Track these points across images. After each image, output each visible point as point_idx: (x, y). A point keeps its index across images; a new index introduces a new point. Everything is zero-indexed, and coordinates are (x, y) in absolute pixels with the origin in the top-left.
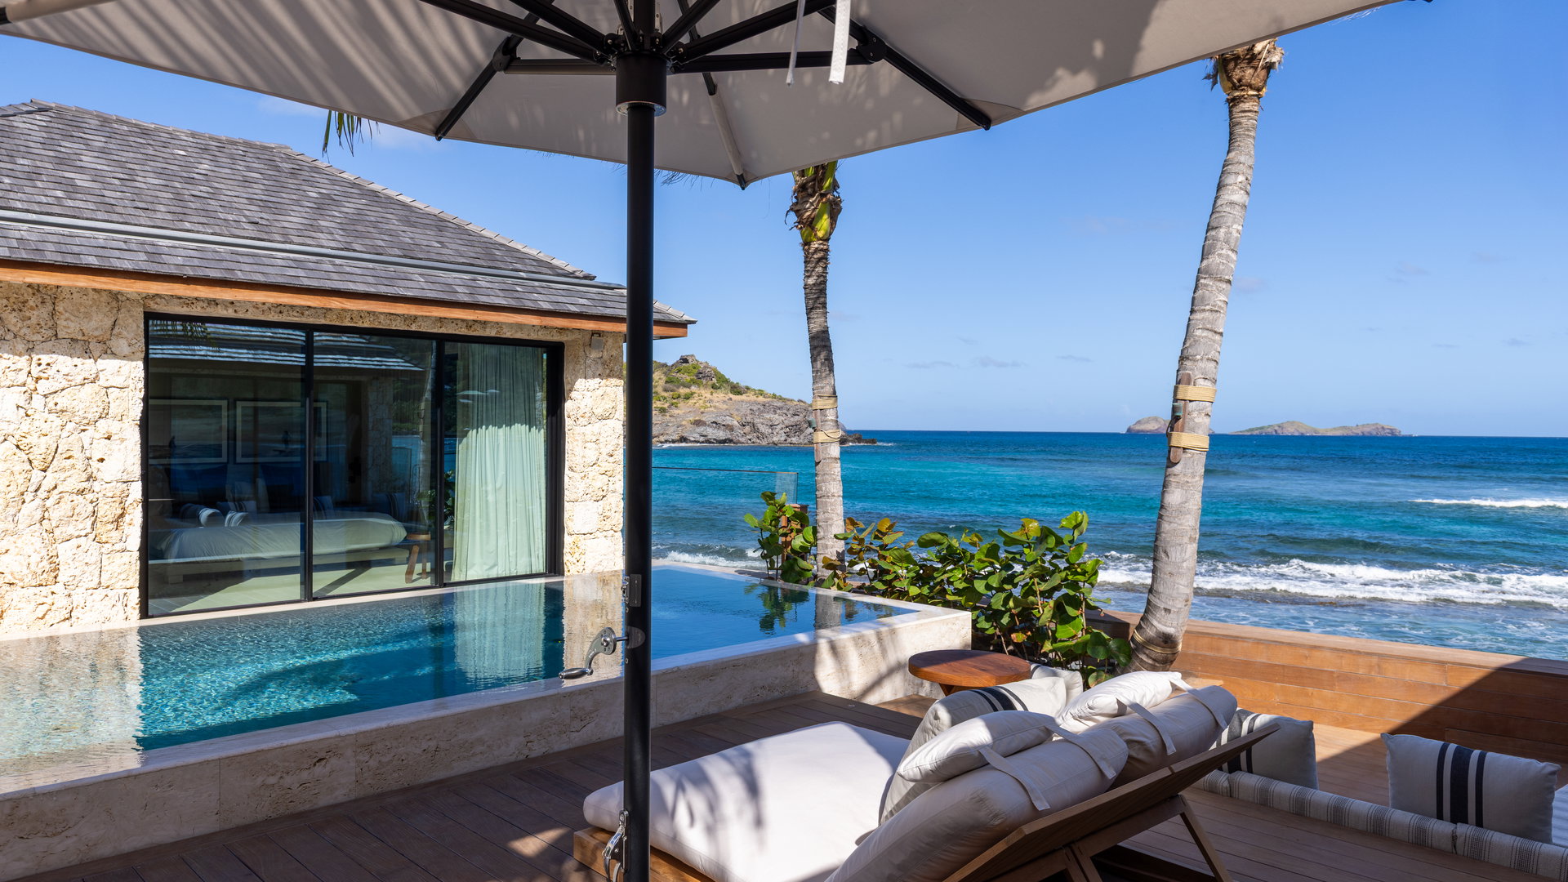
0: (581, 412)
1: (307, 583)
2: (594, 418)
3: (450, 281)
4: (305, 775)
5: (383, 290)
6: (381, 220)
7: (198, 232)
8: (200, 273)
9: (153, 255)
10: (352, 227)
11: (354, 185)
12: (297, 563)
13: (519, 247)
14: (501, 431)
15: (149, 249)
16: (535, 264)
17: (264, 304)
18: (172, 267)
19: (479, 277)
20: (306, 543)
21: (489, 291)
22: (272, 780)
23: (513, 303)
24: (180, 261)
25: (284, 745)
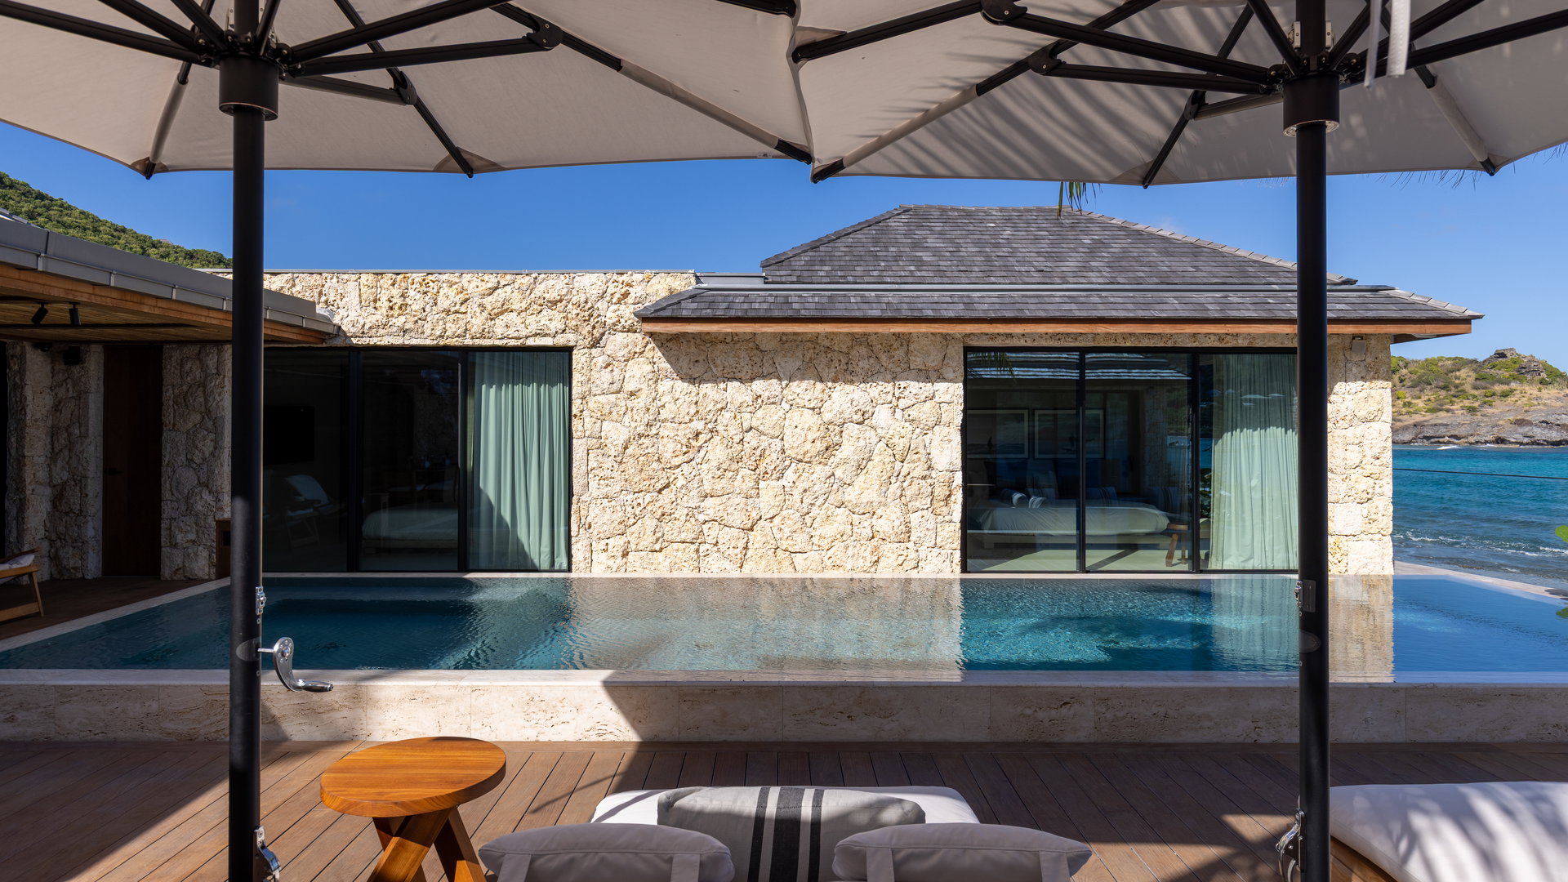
0: (1341, 415)
1: (1081, 558)
2: (1356, 421)
3: (1202, 300)
4: (1053, 714)
5: (1141, 314)
6: (1141, 254)
7: (1000, 284)
8: (999, 315)
9: (969, 305)
10: (1117, 264)
11: (1121, 228)
12: (1074, 541)
13: (1273, 261)
14: (1256, 433)
15: (965, 300)
16: (1289, 275)
17: (1047, 334)
18: (980, 312)
19: (1231, 294)
20: (1081, 525)
21: (1240, 306)
22: (1028, 712)
23: (1264, 315)
24: (986, 307)
25: (1037, 685)
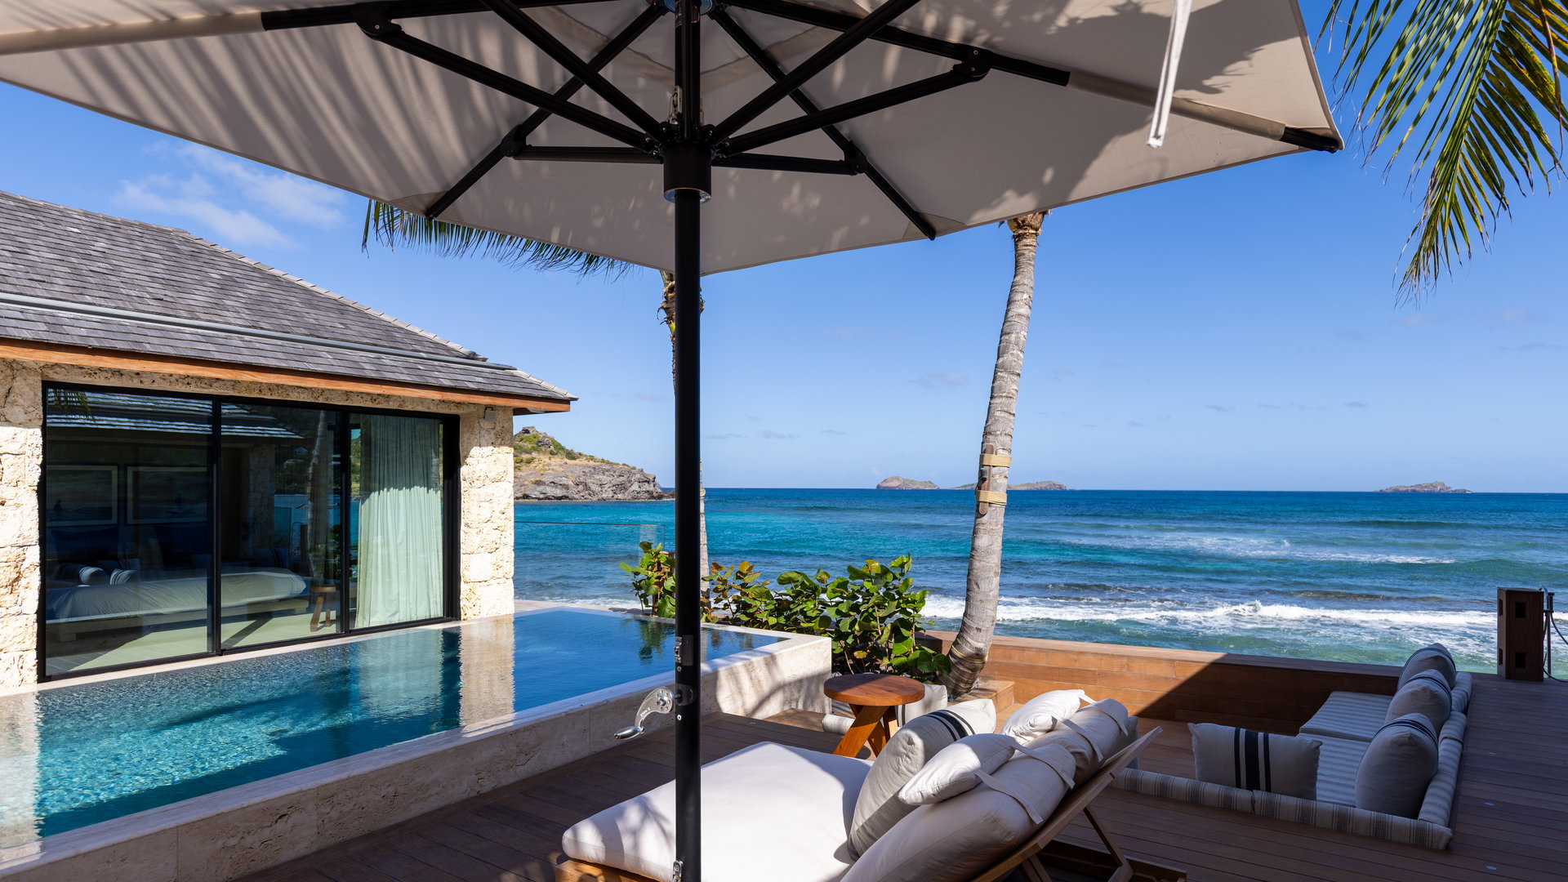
0: (476, 476)
1: (214, 635)
2: (487, 481)
3: (356, 359)
5: (294, 365)
6: (285, 302)
7: (100, 305)
8: (107, 344)
9: (54, 326)
10: (257, 307)
11: (254, 269)
12: (204, 616)
13: (416, 330)
14: (401, 492)
15: (49, 319)
16: (432, 346)
17: (171, 375)
18: (76, 337)
19: (383, 356)
20: (214, 597)
21: (394, 369)
23: (417, 380)
24: (84, 332)
